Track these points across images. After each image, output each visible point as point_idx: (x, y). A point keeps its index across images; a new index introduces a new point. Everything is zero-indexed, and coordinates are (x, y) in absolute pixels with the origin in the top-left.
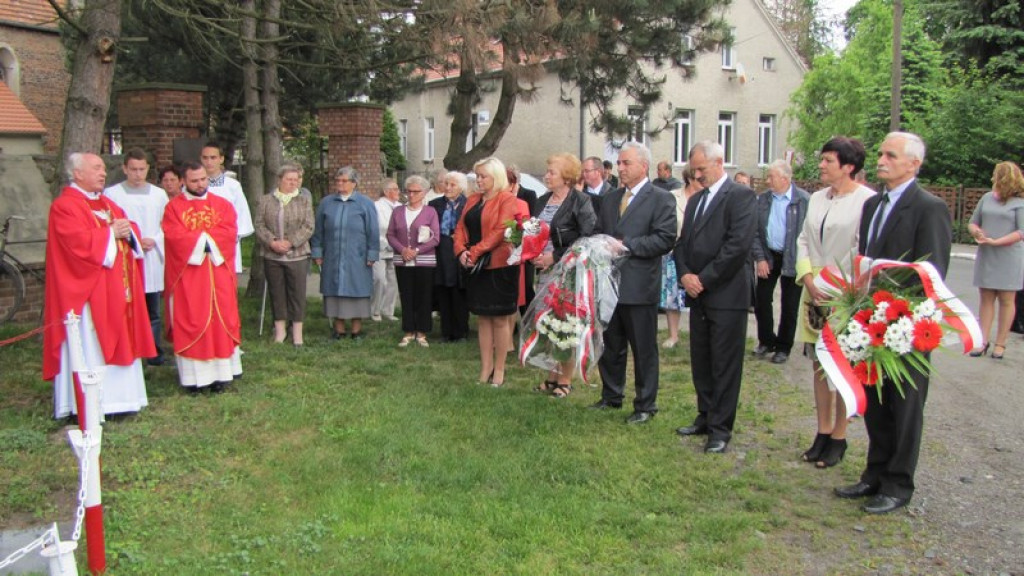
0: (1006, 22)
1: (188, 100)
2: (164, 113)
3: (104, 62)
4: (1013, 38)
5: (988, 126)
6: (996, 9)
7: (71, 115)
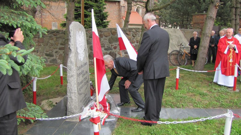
3: (216, 8)
7: (208, 20)
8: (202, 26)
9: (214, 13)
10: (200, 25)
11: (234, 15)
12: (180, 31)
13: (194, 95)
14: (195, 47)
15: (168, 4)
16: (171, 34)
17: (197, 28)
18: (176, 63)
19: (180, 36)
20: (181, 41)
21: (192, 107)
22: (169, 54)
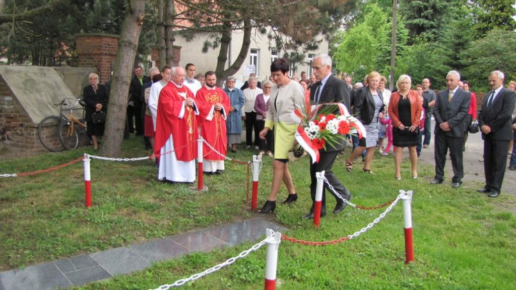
0: (427, 18)
1: (113, 42)
2: (103, 48)
3: (140, 25)
4: (430, 25)
5: (431, 63)
6: (423, 12)
7: (124, 49)
8: (98, 61)
9: (135, 35)
10: (93, 59)
11: (164, 41)
12: (54, 70)
13: (135, 212)
14: (99, 106)
15: (46, 7)
16: (34, 80)
17: (87, 64)
18: (54, 144)
19: (56, 83)
20: (59, 95)
21: (143, 239)
22: (36, 126)
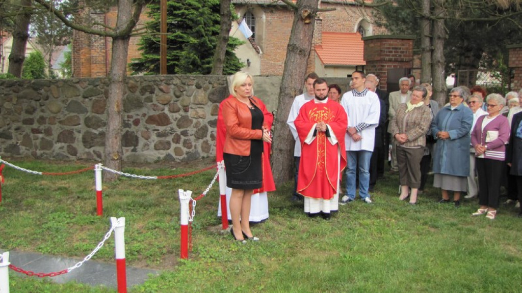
2: (385, 53)
7: (288, 54)
